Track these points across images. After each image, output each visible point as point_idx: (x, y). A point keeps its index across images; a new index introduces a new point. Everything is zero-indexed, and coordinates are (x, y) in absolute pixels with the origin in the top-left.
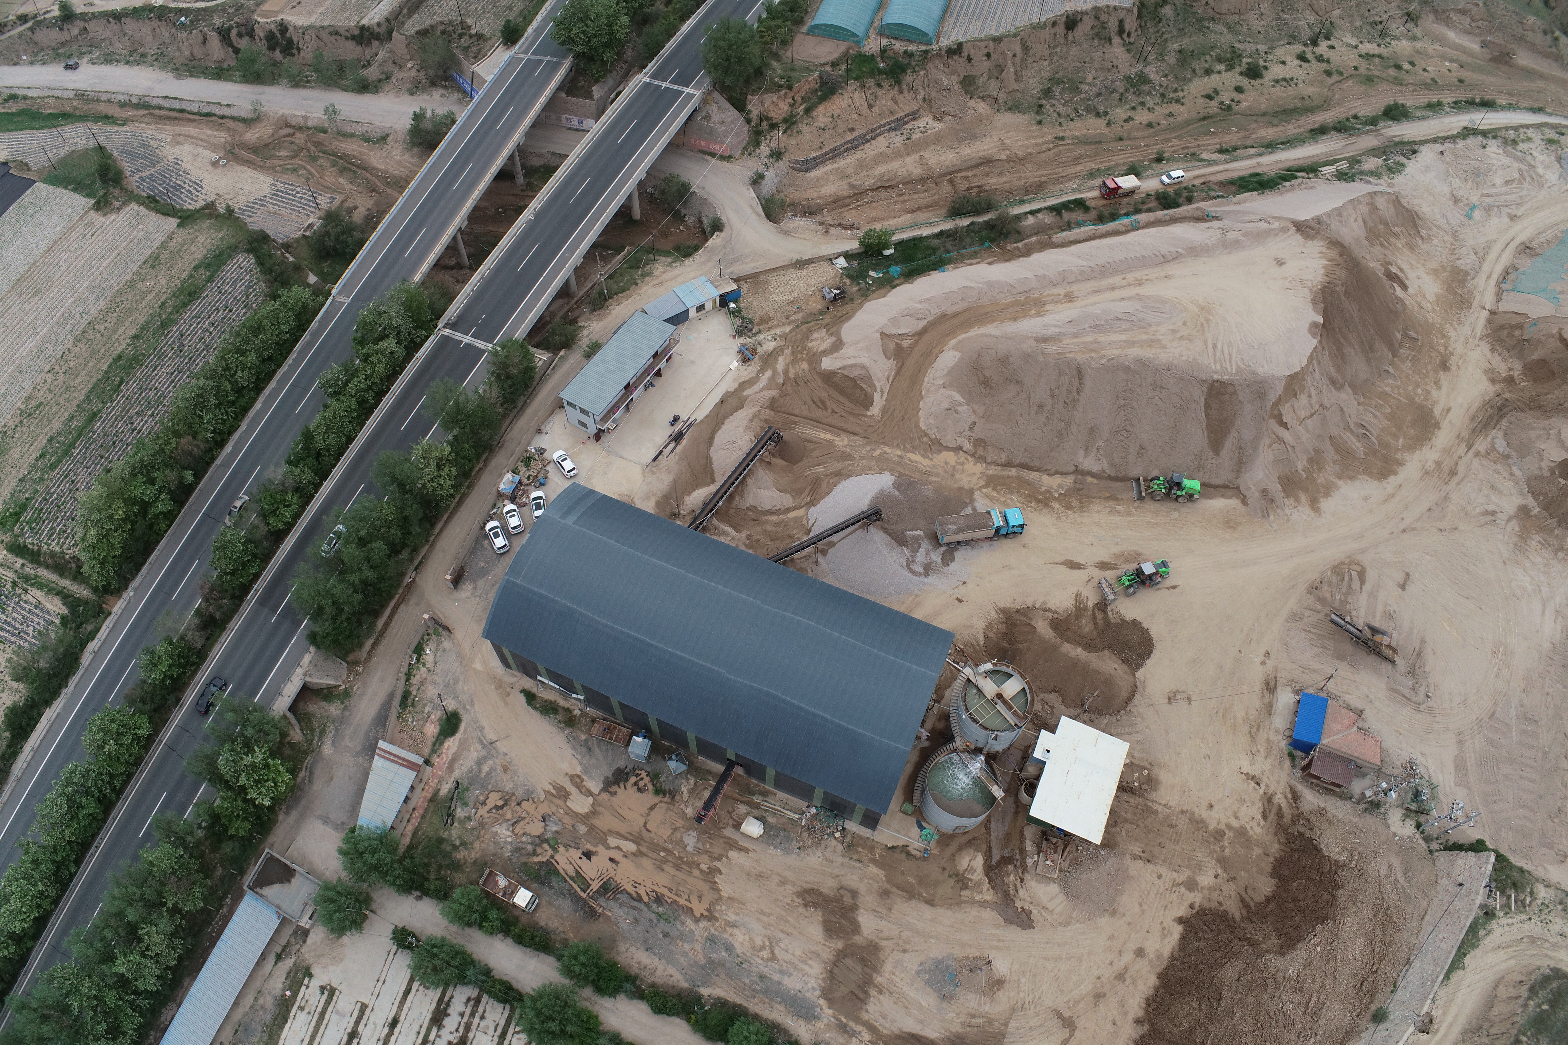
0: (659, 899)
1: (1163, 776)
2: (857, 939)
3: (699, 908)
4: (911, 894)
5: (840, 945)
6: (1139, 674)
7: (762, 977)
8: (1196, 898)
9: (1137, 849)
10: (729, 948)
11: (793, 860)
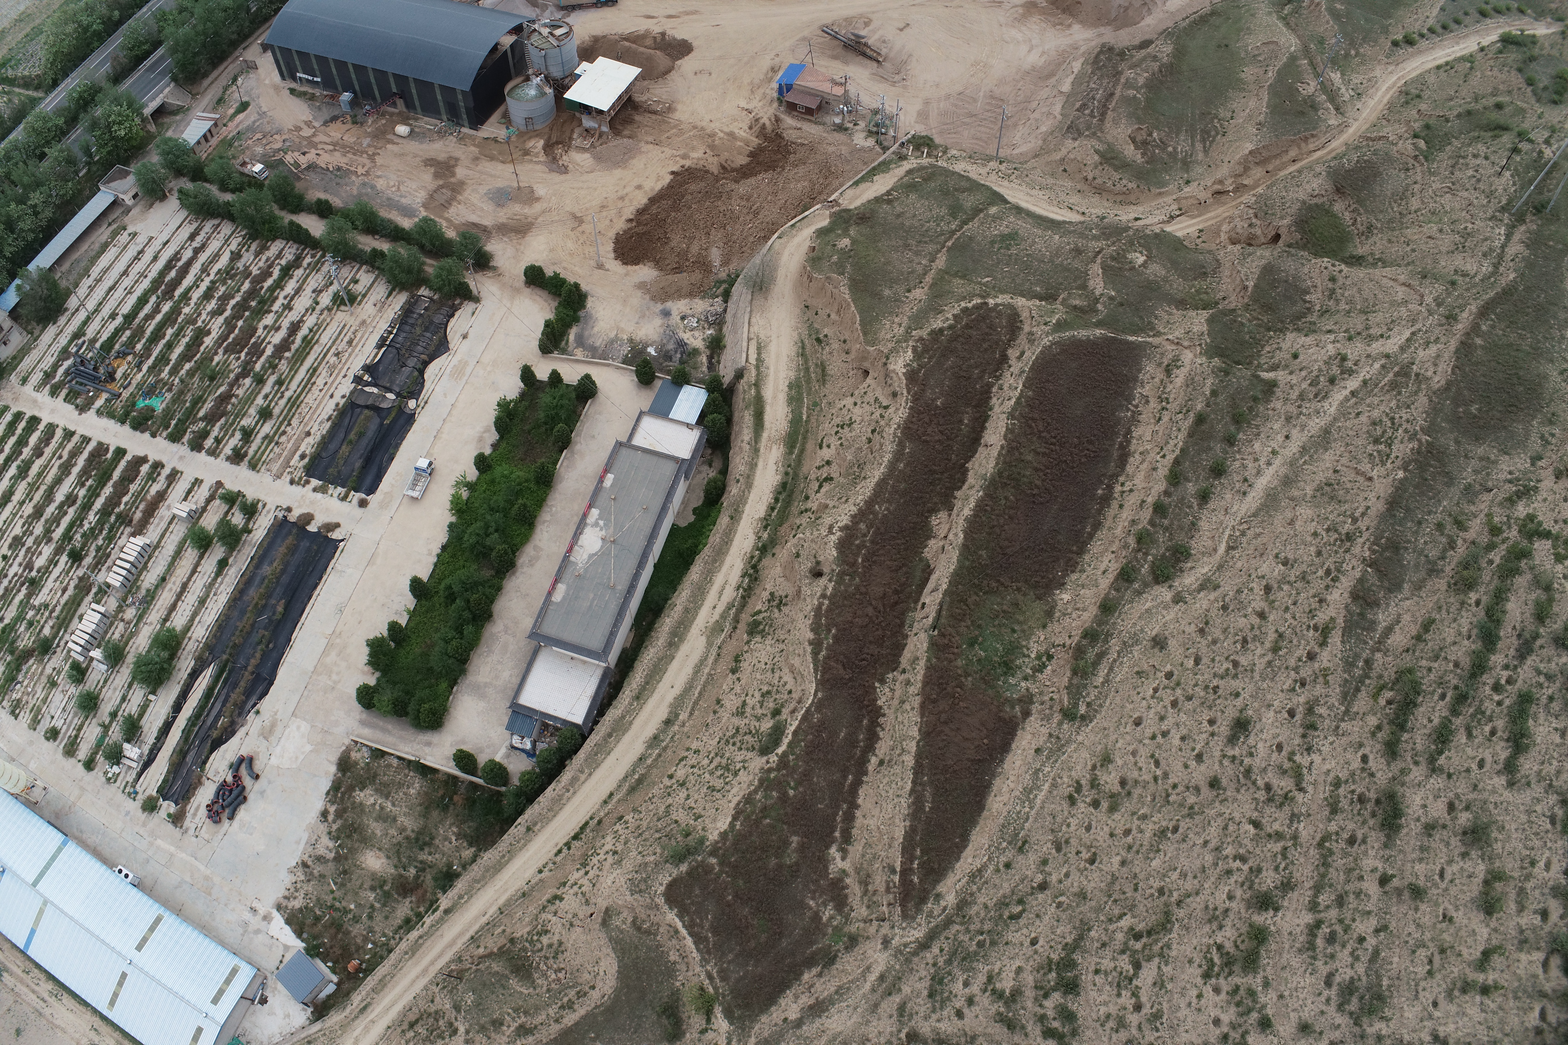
0: (339, 169)
1: (679, 107)
2: (453, 180)
3: (360, 171)
4: (492, 158)
5: (441, 182)
6: (678, 63)
7: (389, 199)
8: (688, 163)
9: (650, 139)
10: (373, 187)
11: (424, 146)
